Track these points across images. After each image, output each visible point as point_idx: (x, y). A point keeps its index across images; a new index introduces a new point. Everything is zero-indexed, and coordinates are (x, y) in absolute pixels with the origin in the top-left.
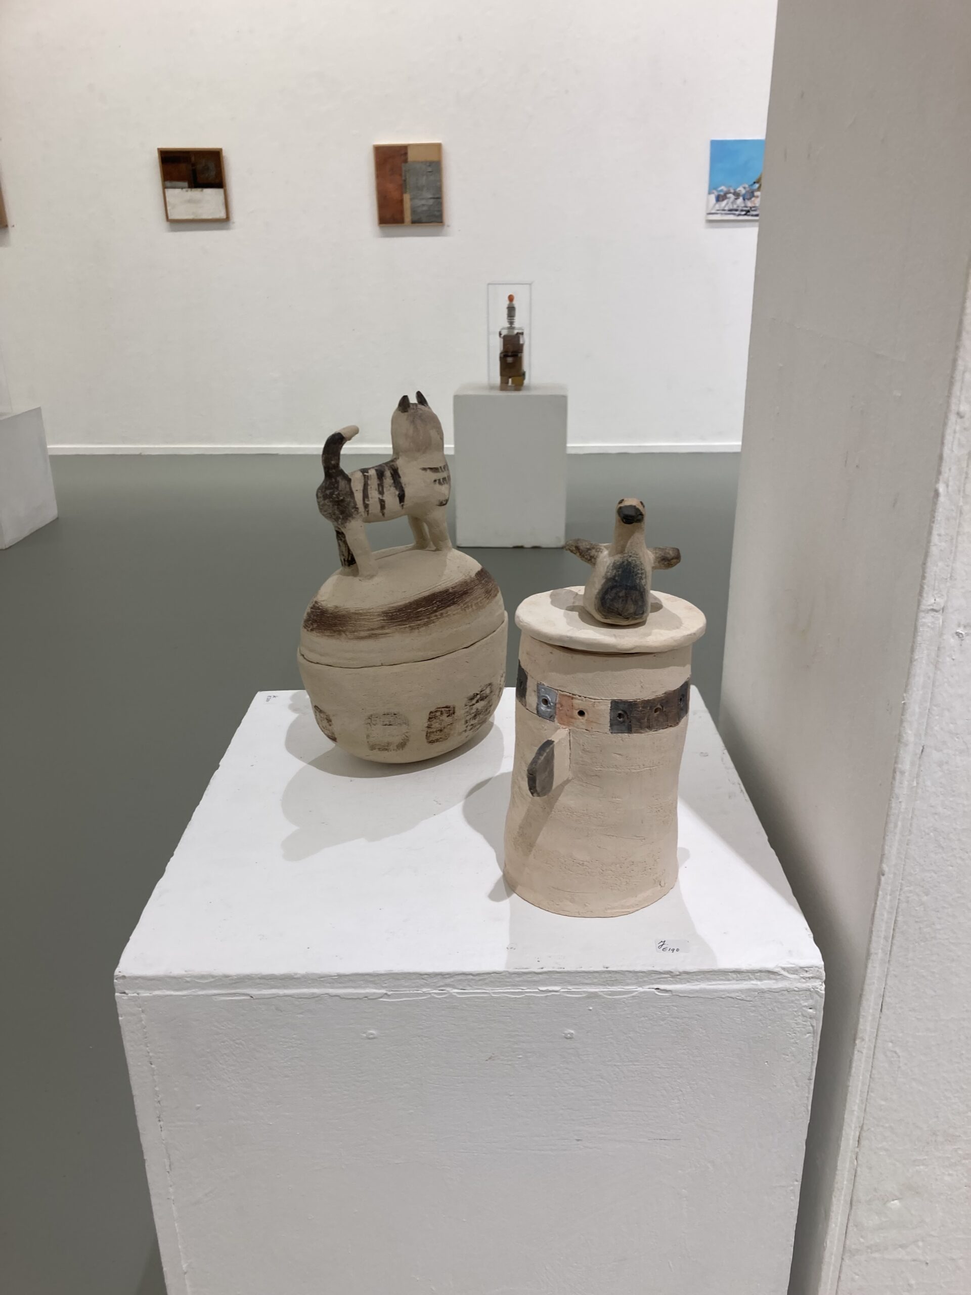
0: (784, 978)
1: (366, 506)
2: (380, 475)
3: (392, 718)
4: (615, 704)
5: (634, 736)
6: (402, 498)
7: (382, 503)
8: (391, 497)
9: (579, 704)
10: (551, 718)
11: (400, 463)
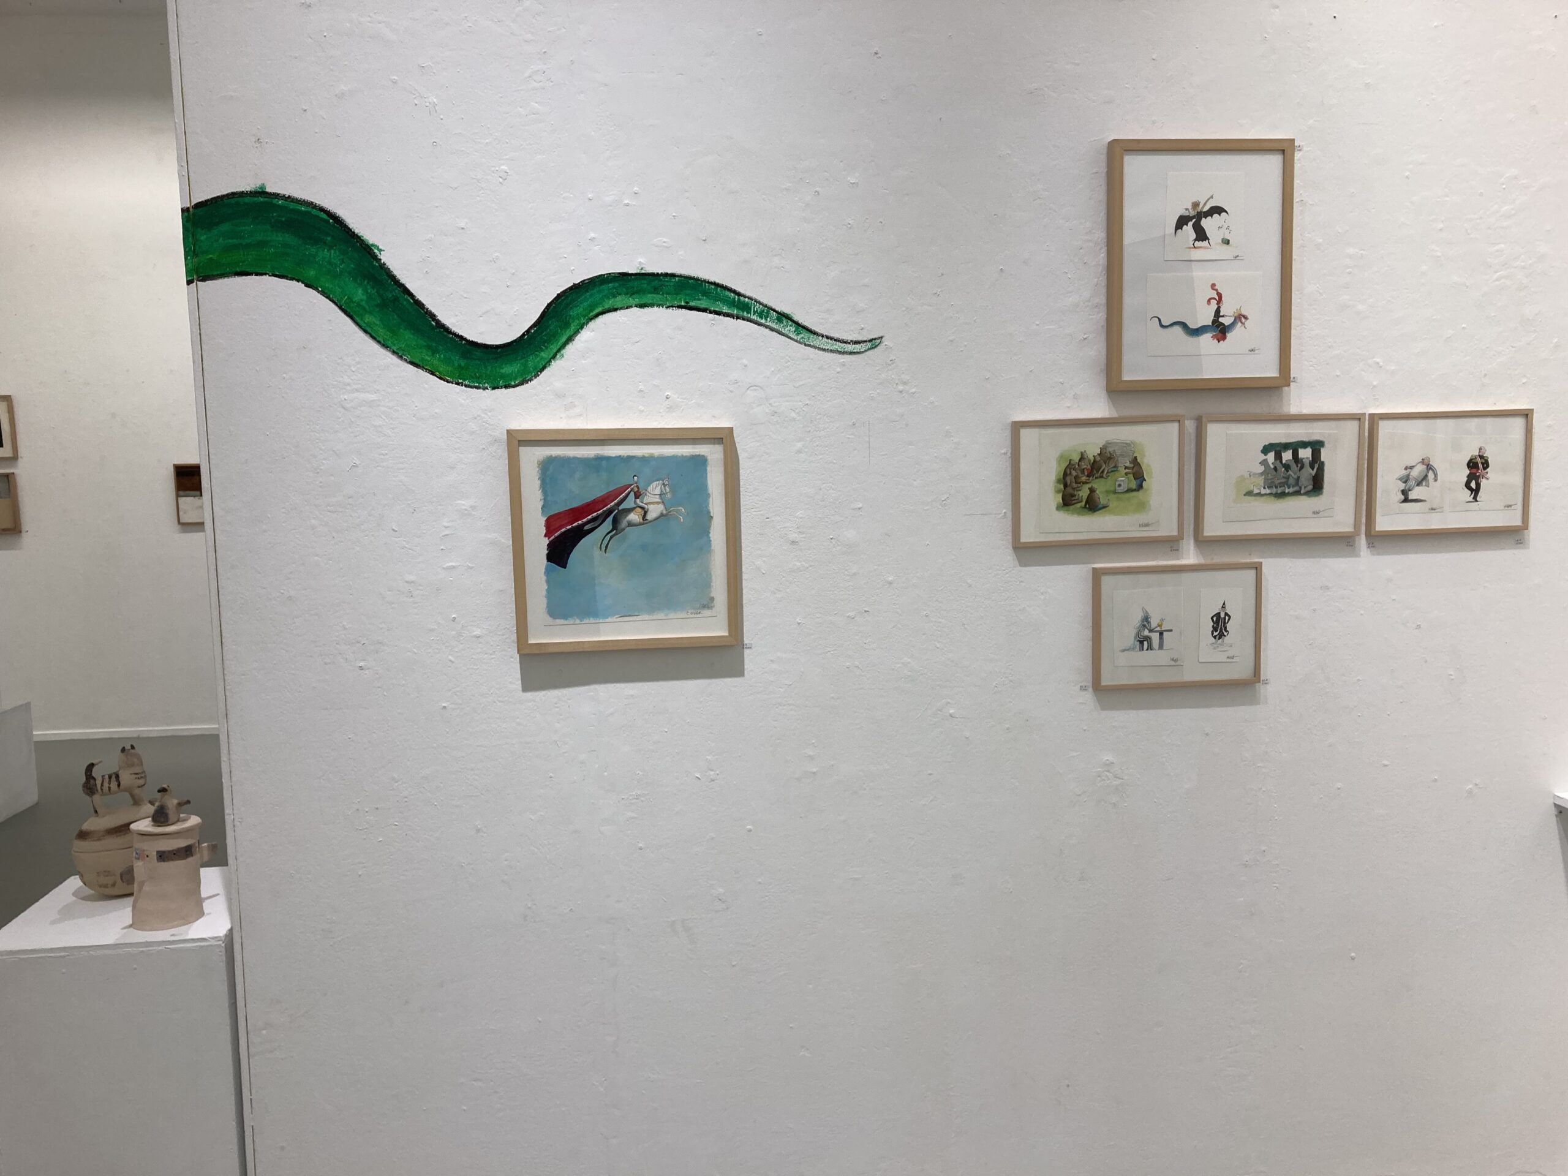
0: (209, 941)
1: (102, 789)
2: (110, 777)
3: (107, 873)
4: (158, 852)
5: (165, 863)
6: (119, 785)
7: (109, 788)
8: (114, 785)
9: (146, 853)
10: (138, 859)
11: (120, 774)
